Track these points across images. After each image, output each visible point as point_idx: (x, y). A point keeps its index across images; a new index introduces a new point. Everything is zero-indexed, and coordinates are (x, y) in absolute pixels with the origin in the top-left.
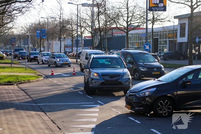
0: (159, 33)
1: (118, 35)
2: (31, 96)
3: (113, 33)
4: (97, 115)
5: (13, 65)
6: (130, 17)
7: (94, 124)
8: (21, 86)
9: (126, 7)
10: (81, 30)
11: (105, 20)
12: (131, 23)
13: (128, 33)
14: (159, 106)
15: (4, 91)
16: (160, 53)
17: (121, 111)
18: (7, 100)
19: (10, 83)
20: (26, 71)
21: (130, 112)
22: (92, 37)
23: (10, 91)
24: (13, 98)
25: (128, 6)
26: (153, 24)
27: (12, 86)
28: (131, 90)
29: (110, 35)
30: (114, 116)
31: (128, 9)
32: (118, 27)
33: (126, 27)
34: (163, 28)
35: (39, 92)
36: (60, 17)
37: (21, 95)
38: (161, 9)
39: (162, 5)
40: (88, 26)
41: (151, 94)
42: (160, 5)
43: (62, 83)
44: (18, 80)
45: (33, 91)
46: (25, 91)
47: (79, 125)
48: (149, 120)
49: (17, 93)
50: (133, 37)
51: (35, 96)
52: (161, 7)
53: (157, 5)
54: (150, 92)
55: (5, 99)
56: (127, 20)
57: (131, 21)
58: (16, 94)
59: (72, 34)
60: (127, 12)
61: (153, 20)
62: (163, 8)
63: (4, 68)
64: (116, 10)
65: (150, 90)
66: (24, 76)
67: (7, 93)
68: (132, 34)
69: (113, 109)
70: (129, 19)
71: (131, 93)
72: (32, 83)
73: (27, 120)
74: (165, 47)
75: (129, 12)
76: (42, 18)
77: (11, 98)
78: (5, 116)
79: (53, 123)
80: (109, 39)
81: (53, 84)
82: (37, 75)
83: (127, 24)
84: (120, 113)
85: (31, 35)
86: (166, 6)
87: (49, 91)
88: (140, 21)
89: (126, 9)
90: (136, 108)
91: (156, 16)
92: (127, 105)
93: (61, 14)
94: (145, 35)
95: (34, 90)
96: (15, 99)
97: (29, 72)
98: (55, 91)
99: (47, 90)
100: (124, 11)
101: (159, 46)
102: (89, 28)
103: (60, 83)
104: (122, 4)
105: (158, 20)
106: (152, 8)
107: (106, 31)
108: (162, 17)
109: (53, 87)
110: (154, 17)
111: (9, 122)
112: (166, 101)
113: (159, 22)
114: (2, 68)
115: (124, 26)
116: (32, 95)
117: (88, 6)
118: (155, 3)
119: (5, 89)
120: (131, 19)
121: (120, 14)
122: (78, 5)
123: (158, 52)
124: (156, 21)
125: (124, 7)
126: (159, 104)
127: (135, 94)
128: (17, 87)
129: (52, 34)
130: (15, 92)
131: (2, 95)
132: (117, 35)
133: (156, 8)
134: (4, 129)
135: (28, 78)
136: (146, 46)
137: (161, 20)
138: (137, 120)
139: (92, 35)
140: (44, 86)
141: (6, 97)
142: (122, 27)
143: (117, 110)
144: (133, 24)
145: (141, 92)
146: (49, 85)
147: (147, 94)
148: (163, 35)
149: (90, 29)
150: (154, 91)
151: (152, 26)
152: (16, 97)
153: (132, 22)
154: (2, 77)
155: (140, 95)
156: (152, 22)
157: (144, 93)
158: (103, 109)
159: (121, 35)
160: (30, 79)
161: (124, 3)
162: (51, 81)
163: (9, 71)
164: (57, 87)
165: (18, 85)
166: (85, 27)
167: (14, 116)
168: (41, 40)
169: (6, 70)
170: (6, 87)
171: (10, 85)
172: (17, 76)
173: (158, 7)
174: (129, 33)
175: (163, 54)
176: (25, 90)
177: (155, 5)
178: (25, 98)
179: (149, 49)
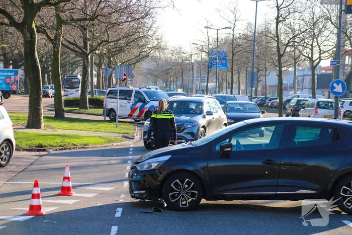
14: (173, 190)
20: (117, 129)
30: (99, 205)
48: (145, 213)
54: (159, 162)
84: (121, 201)
90: (136, 192)
112: (187, 180)
122: (257, 1)
126: (172, 185)
127: (135, 165)
136: (335, 85)
147: (154, 166)
150: (166, 161)
155: (143, 168)
157: (149, 163)
179: (342, 92)
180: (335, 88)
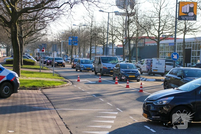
0: (192, 44)
1: (151, 44)
2: (51, 101)
3: (145, 42)
4: (112, 122)
5: (41, 71)
6: (162, 26)
7: (107, 131)
8: (45, 91)
9: (158, 17)
10: (113, 38)
11: (137, 28)
12: (162, 33)
13: (159, 42)
15: (27, 95)
16: (192, 64)
17: (138, 119)
18: (27, 103)
19: (34, 88)
20: (53, 77)
21: (147, 120)
22: (123, 45)
23: (32, 95)
24: (33, 101)
25: (160, 15)
26: (185, 34)
27: (36, 90)
28: (148, 98)
29: (142, 44)
30: (130, 124)
31: (159, 18)
32: (149, 36)
33: (157, 36)
34: (195, 38)
35: (60, 97)
36: (92, 24)
37: (42, 99)
38: (191, 18)
39: (192, 14)
40: (119, 34)
41: (168, 103)
42: (190, 15)
43: (86, 90)
44: (43, 85)
45: (54, 96)
46: (47, 96)
47: (92, 131)
48: (166, 129)
49: (39, 97)
50: (165, 47)
51: (55, 100)
52: (191, 16)
53: (186, 14)
54: (168, 100)
55: (25, 102)
56: (159, 29)
57: (163, 30)
58: (37, 99)
59: (104, 42)
60: (159, 21)
61: (185, 30)
62: (193, 17)
63: (32, 73)
64: (147, 19)
65: (168, 99)
66: (50, 81)
67: (29, 97)
68: (164, 43)
69: (131, 117)
70: (161, 28)
71: (149, 101)
72: (57, 88)
73: (41, 124)
74: (198, 58)
75: (161, 21)
76: (74, 25)
77: (31, 102)
78: (21, 118)
79: (67, 128)
80: (140, 48)
81: (76, 90)
82: (63, 81)
83: (159, 33)
84: (137, 121)
85: (63, 43)
86: (196, 16)
87: (70, 97)
88: (172, 31)
89: (158, 19)
90: (153, 117)
91: (188, 26)
92: (144, 114)
93: (92, 22)
94: (174, 44)
95: (56, 95)
96: (35, 103)
97: (56, 78)
98: (77, 97)
99: (69, 95)
100: (156, 20)
101: (191, 56)
102: (120, 36)
103: (84, 89)
104: (154, 14)
105: (191, 30)
106: (182, 17)
107: (137, 39)
108: (194, 27)
109: (76, 93)
110: (186, 26)
111: (23, 126)
112: (184, 110)
113: (191, 32)
114: (31, 73)
115: (155, 35)
116: (53, 99)
117: (120, 15)
118: (185, 12)
119: (28, 93)
120: (163, 29)
121: (152, 23)
122: (109, 13)
123: (190, 63)
124: (188, 31)
125: (156, 16)
127: (152, 102)
128: (40, 91)
129: (84, 42)
130: (37, 96)
131: (24, 99)
132: (149, 44)
133: (185, 17)
134: (15, 132)
135: (54, 84)
136: (174, 55)
137: (193, 30)
138: (153, 129)
139: (123, 44)
140: (68, 92)
141: (26, 101)
142: (154, 36)
143: (135, 118)
144: (165, 33)
145: (158, 100)
146: (73, 91)
147: (164, 102)
148: (196, 46)
149: (122, 37)
150: (172, 100)
151: (183, 36)
152: (37, 101)
153: (164, 32)
154: (28, 82)
155: (157, 104)
156: (184, 32)
157: (161, 101)
158: (121, 116)
159: (153, 44)
160: (55, 84)
161: (156, 12)
162: (76, 87)
163: (37, 76)
164: (80, 93)
165: (42, 90)
166: (117, 35)
167: (29, 119)
168: (72, 47)
169: (35, 75)
170: (30, 91)
171: (34, 89)
172: (43, 81)
173: (188, 16)
174: (161, 42)
175: (195, 65)
176: (47, 94)
177: (184, 14)
178: (45, 103)
179: (177, 58)
180: (174, 57)
